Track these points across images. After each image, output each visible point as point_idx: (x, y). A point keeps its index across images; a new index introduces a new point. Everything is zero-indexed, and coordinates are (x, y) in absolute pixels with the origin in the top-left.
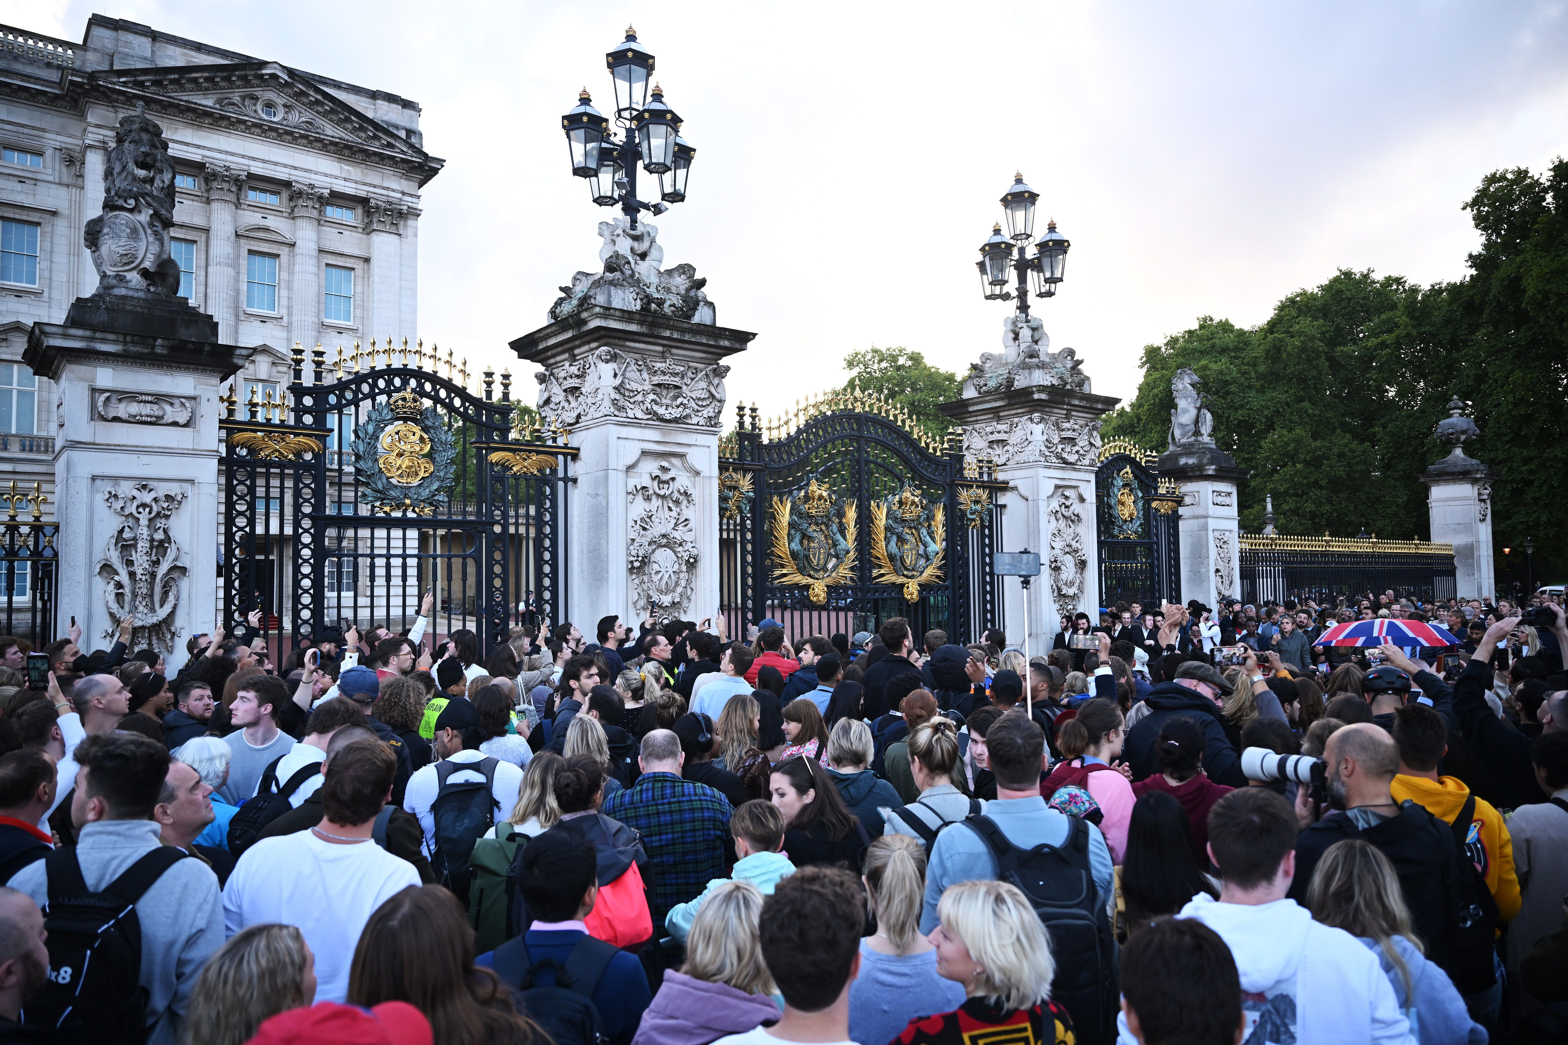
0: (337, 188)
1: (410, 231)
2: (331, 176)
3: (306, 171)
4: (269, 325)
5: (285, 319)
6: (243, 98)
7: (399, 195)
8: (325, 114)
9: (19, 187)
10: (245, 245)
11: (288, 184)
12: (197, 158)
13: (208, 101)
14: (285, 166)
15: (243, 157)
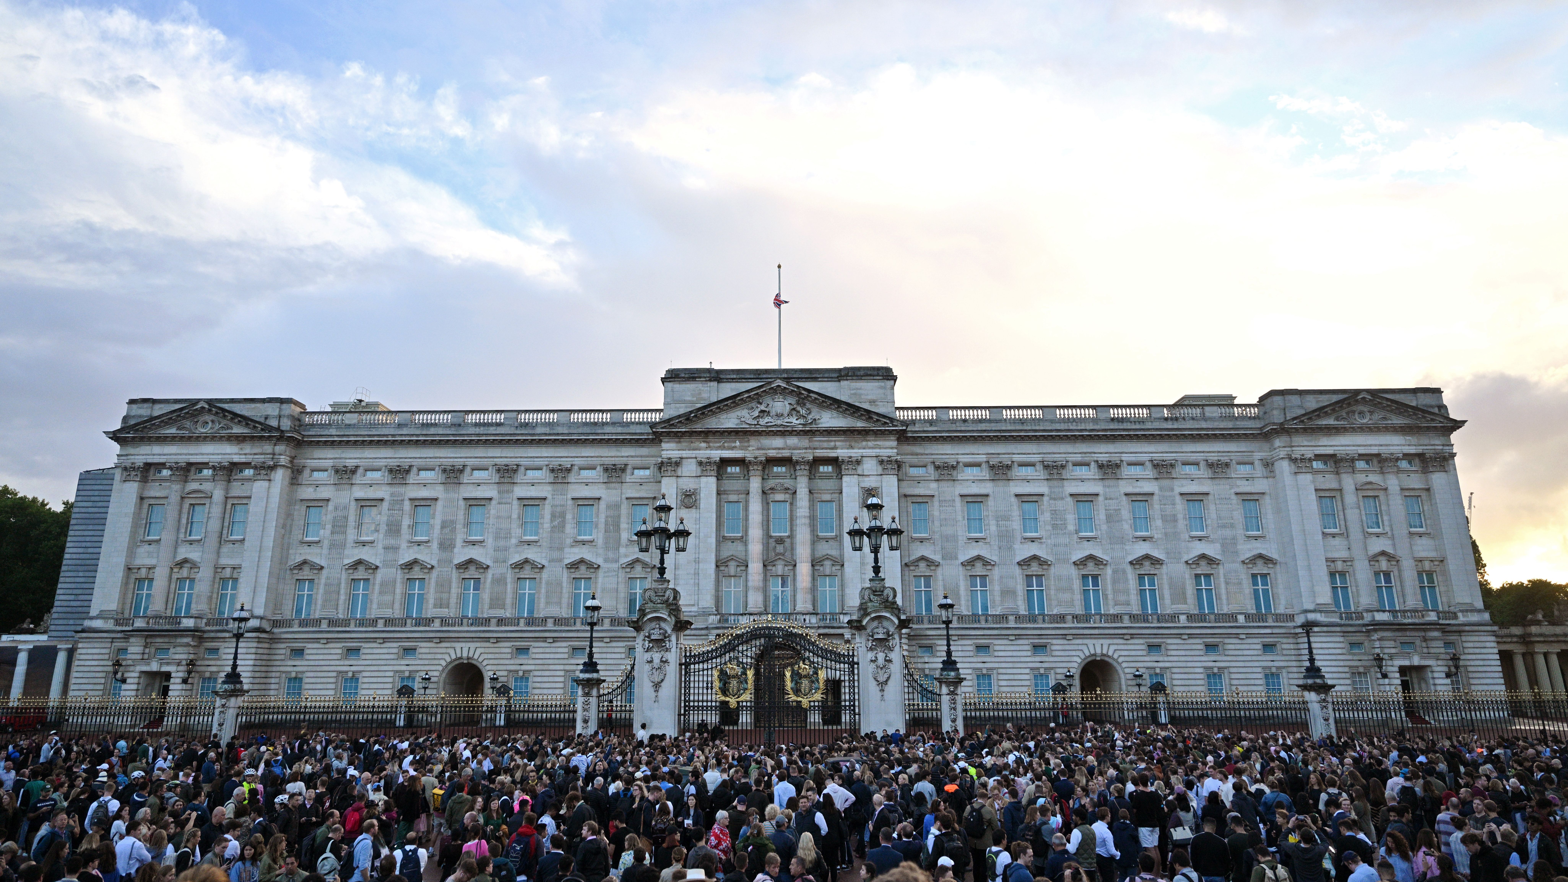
0: (1406, 451)
1: (1451, 467)
2: (1401, 445)
3: (1387, 445)
4: (1381, 538)
5: (1389, 533)
6: (1348, 413)
7: (1441, 447)
8: (1392, 411)
9: (1246, 483)
10: (1361, 494)
11: (1378, 455)
12: (1331, 452)
13: (1331, 421)
14: (1376, 445)
15: (1354, 446)
